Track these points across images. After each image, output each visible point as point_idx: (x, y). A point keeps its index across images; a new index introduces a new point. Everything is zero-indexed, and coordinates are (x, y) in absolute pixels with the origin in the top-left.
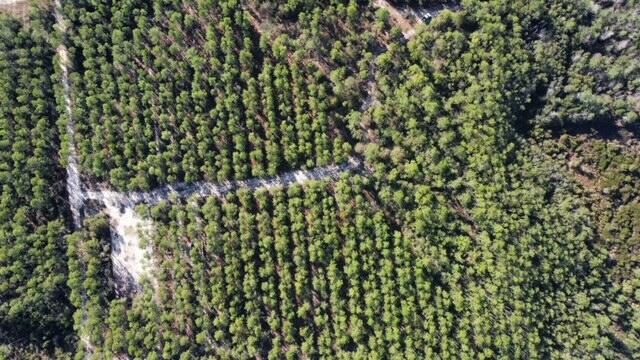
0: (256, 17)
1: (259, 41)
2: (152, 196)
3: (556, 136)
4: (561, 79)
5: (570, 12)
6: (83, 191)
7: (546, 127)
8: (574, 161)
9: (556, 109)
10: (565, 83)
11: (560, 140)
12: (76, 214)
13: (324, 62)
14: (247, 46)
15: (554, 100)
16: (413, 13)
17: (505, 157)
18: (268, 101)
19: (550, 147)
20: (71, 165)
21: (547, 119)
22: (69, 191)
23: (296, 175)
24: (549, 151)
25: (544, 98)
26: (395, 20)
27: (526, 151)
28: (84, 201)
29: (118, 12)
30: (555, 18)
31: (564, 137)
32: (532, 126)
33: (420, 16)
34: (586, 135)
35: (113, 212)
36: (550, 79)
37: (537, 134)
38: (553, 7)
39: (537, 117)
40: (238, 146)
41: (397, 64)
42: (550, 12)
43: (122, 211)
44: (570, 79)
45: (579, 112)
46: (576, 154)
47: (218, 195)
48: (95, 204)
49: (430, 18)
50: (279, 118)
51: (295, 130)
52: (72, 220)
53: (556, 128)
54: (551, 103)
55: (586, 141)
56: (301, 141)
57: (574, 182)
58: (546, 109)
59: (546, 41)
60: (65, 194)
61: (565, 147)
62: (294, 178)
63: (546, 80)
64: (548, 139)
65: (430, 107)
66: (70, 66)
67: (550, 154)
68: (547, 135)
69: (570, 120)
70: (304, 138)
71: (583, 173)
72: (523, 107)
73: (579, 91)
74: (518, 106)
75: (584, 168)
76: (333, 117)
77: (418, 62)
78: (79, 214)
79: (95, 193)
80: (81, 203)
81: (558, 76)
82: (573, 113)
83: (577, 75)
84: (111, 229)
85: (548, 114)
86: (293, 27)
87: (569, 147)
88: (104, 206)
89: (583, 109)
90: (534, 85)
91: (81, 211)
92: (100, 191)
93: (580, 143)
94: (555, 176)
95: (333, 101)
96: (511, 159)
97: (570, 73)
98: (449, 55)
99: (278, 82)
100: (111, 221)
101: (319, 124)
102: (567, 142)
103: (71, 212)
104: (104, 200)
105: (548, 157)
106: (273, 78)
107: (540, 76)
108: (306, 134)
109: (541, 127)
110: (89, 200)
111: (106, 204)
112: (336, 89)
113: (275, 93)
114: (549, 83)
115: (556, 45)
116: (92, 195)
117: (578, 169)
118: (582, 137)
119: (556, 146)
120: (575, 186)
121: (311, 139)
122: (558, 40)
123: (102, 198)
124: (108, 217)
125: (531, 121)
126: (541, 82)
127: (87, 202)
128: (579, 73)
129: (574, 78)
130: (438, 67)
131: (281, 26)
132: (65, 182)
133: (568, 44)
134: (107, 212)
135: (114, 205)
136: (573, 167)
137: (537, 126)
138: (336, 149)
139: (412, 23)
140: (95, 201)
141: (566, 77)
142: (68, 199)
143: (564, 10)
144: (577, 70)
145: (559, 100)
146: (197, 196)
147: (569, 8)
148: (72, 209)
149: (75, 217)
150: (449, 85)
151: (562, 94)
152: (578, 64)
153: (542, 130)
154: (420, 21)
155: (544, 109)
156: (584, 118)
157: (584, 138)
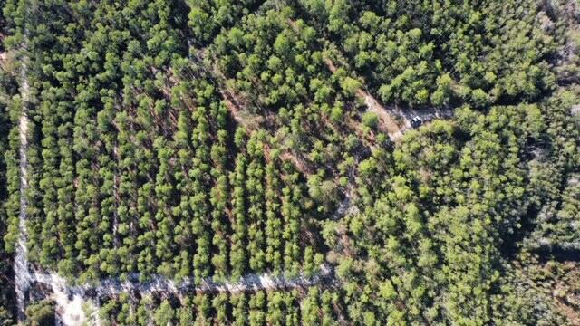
0: (233, 102)
1: (234, 132)
2: (104, 285)
3: (543, 261)
4: (555, 203)
5: (570, 132)
6: (31, 272)
7: (533, 251)
8: (560, 291)
9: (546, 235)
10: (558, 208)
11: (546, 265)
12: (21, 297)
13: (302, 157)
14: (220, 139)
15: (545, 226)
16: (401, 114)
17: (488, 287)
18: (238, 202)
19: (535, 274)
20: (21, 242)
21: (536, 245)
22: (16, 270)
23: (261, 277)
24: (535, 278)
25: (534, 222)
26: (381, 120)
27: (510, 278)
28: (31, 284)
29: (84, 91)
30: (554, 137)
31: (551, 263)
32: (518, 250)
33: (409, 118)
34: (575, 263)
35: (61, 298)
36: (543, 202)
37: (523, 258)
38: (553, 125)
39: (525, 240)
40: (200, 250)
41: (380, 169)
42: (549, 131)
43: (71, 298)
44: (563, 203)
45: (571, 240)
46: (562, 282)
47: (175, 290)
48: (41, 288)
49: (419, 122)
50: (247, 220)
51: (264, 236)
52: (15, 302)
53: (543, 254)
54: (541, 228)
55: (574, 269)
56: (269, 249)
57: (559, 314)
58: (536, 234)
59: (543, 161)
60: (11, 273)
61: (551, 275)
62: (259, 280)
63: (539, 203)
64: (534, 264)
65: (413, 226)
66: (31, 137)
67: (535, 281)
68: (534, 260)
69: (560, 248)
70: (273, 247)
71: (567, 304)
72: (511, 230)
73: (573, 219)
74: (507, 229)
75: (570, 299)
76: (307, 220)
77: (403, 173)
78: (23, 297)
79: (43, 276)
80: (27, 285)
81: (552, 200)
82: (564, 240)
83: (572, 200)
84: (57, 316)
85: (538, 239)
86: (272, 116)
87: (556, 274)
88: (52, 291)
89: (575, 238)
90: (525, 208)
91: (27, 293)
92: (49, 274)
93: (567, 271)
94: (538, 307)
95: (308, 204)
96: (495, 289)
97: (565, 197)
98: (437, 167)
99: (250, 183)
100: (58, 308)
101: (291, 232)
102: (554, 270)
103: (15, 293)
104: (53, 284)
105: (532, 284)
106: (246, 177)
107: (532, 199)
108: (276, 243)
109: (528, 251)
110: (36, 282)
111: (54, 288)
112: (313, 192)
113: (246, 194)
114: (541, 206)
115: (552, 167)
116: (40, 278)
117: (563, 300)
118: (571, 265)
119: (542, 273)
120: (559, 318)
121: (281, 248)
122: (555, 162)
123: (51, 281)
124: (54, 303)
125: (518, 244)
126: (533, 204)
127: (34, 284)
128: (574, 197)
129: (568, 202)
130: (424, 179)
131: (260, 118)
132: (12, 260)
133: (565, 167)
134: (53, 297)
135: (62, 290)
136: (558, 297)
137: (524, 250)
138: (306, 263)
139: (399, 125)
140: (42, 284)
141: (560, 200)
142: (13, 279)
143: (564, 130)
144: (573, 194)
145: (551, 226)
146: (153, 289)
147: (570, 127)
148: (17, 290)
149: (19, 300)
150: (434, 198)
151: (554, 220)
152: (573, 188)
153: (529, 254)
154: (408, 124)
155: (533, 234)
156: (576, 247)
157: (573, 266)
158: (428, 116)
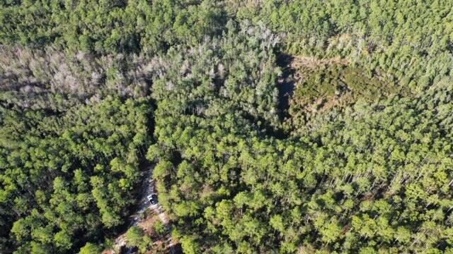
3: (289, 116)
4: (242, 103)
7: (281, 120)
8: (313, 109)
9: (267, 110)
10: (245, 102)
11: (292, 115)
15: (260, 110)
16: (142, 211)
19: (300, 121)
21: (276, 118)
24: (304, 121)
25: (256, 117)
30: (189, 99)
31: (291, 112)
32: (281, 130)
34: (289, 99)
37: (287, 127)
39: (272, 124)
44: (242, 99)
45: (272, 97)
46: (306, 107)
49: (153, 196)
54: (262, 113)
55: (294, 101)
59: (207, 107)
61: (300, 112)
63: (241, 112)
64: (292, 121)
67: (306, 121)
68: (289, 121)
69: (278, 104)
71: (323, 105)
73: (255, 94)
74: (262, 133)
75: (318, 103)
81: (239, 105)
82: (272, 101)
83: (240, 95)
85: (271, 114)
87: (299, 110)
89: (269, 95)
90: (244, 120)
93: (296, 104)
97: (237, 98)
98: (201, 180)
102: (296, 110)
105: (309, 123)
107: (237, 115)
109: (282, 124)
114: (244, 111)
115: (212, 102)
117: (319, 107)
119: (299, 117)
122: (209, 100)
125: (276, 129)
126: (242, 115)
128: (238, 94)
129: (241, 97)
133: (213, 96)
136: (318, 109)
137: (281, 126)
139: (153, 215)
144: (235, 94)
145: (260, 107)
150: (232, 185)
151: (255, 105)
152: (231, 94)
153: (284, 123)
154: (153, 206)
155: (266, 118)
156: (277, 95)
157: (292, 101)
158: (151, 189)
